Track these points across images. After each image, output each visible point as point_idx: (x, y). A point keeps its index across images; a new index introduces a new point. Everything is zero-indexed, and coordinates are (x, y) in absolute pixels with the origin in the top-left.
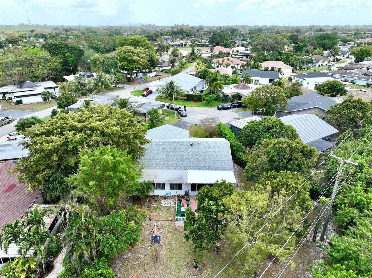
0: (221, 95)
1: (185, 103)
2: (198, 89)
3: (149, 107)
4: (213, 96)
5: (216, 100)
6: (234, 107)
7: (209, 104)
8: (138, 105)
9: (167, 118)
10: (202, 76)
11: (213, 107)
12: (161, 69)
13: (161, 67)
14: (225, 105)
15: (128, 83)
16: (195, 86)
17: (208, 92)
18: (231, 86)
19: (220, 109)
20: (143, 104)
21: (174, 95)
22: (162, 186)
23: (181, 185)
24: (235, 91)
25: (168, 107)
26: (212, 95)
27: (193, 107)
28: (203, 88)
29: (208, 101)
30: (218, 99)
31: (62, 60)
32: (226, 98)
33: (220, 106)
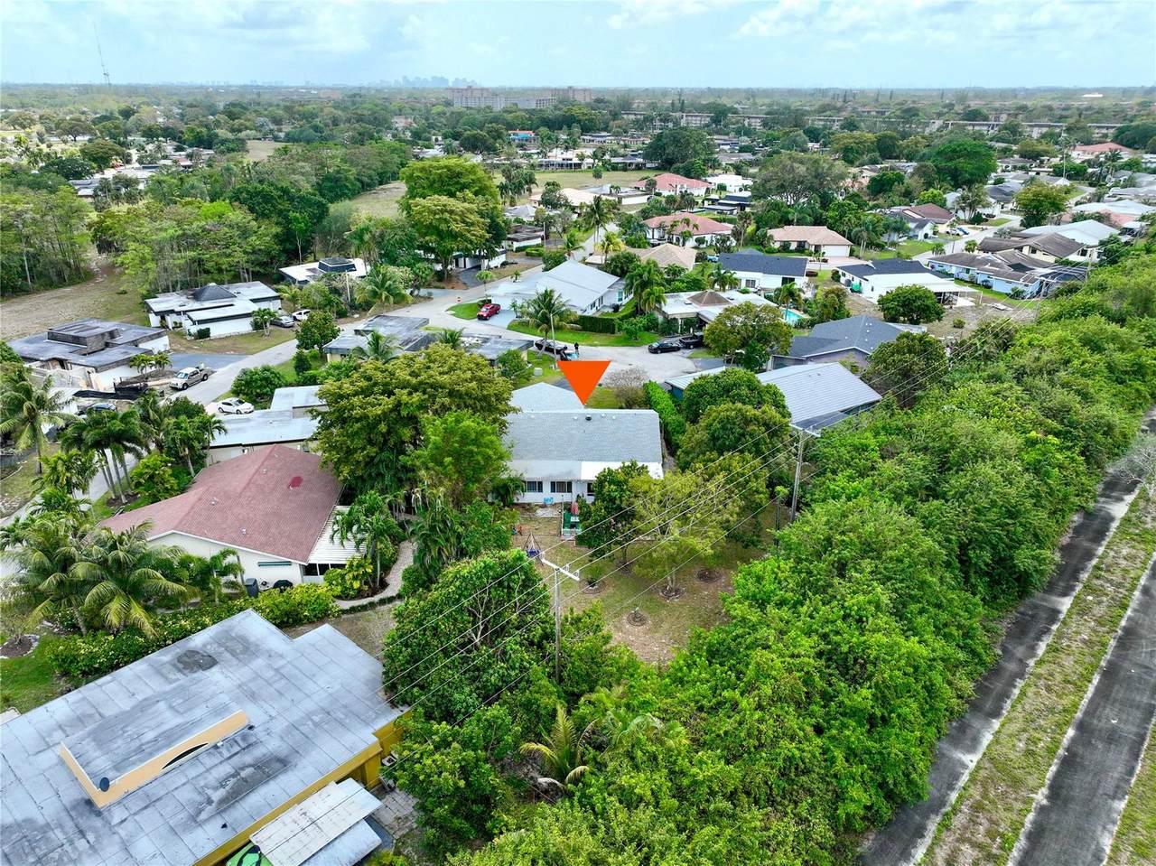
0: (661, 319)
1: (577, 337)
2: (607, 302)
3: (499, 346)
4: (641, 321)
5: (647, 329)
6: (687, 346)
7: (631, 339)
8: (474, 341)
9: (538, 370)
10: (618, 270)
11: (639, 345)
12: (516, 245)
13: (517, 241)
14: (666, 341)
15: (438, 284)
16: (600, 295)
17: (630, 310)
18: (685, 296)
19: (654, 351)
20: (486, 340)
21: (554, 319)
22: (536, 486)
23: (570, 484)
24: (692, 310)
25: (539, 346)
26: (638, 319)
27: (595, 345)
28: (620, 300)
29: (628, 331)
30: (652, 327)
31: (278, 230)
32: (669, 326)
33: (655, 345)
